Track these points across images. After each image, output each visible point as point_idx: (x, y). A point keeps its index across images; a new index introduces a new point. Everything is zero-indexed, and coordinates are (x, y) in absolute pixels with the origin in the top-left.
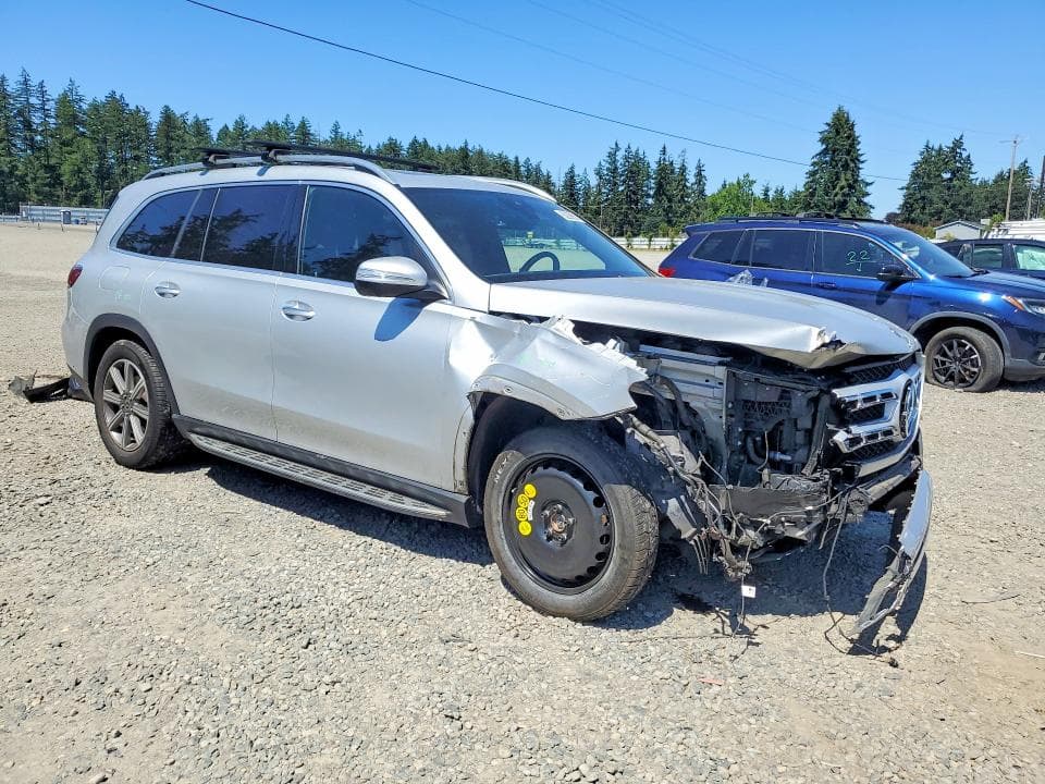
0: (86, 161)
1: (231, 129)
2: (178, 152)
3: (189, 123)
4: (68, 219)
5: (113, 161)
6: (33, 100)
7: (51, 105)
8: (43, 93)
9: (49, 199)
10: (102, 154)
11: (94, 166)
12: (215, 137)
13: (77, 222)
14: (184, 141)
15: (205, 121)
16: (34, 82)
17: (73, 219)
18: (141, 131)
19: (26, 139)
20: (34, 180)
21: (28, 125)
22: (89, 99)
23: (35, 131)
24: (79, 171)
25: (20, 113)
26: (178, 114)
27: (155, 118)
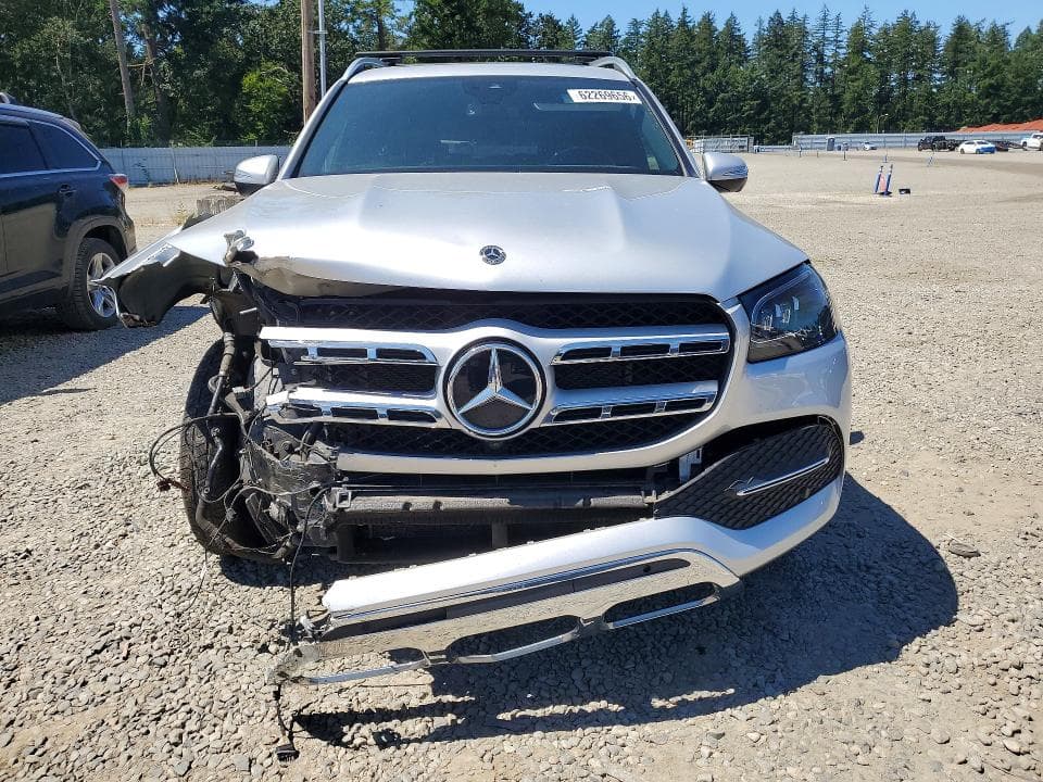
0: (867, 86)
1: (1034, 32)
2: (966, 64)
3: (984, 31)
4: (831, 145)
5: (894, 84)
6: (829, 34)
7: (844, 37)
8: (838, 24)
9: (828, 127)
10: (884, 78)
11: (875, 91)
12: (1013, 43)
13: (839, 148)
14: (975, 52)
15: (1004, 27)
16: (832, 16)
17: (836, 146)
18: (928, 48)
19: (816, 72)
20: (818, 110)
21: (820, 58)
22: (880, 24)
23: (826, 64)
24: (859, 98)
25: (815, 48)
26: (972, 23)
27: (945, 32)
